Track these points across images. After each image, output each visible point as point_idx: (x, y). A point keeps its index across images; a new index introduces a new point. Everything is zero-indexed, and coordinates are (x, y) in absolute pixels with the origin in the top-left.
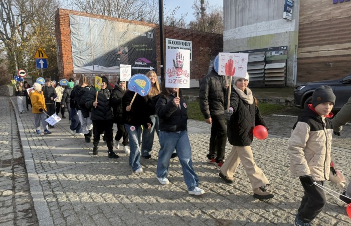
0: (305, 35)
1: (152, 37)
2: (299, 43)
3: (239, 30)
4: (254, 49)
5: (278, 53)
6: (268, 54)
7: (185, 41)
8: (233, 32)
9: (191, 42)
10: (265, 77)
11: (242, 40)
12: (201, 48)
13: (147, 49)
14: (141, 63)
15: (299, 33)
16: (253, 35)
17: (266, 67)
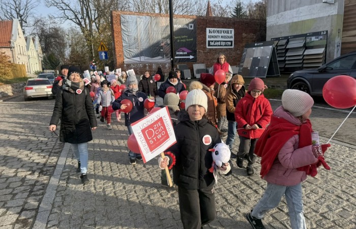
0: (351, 18)
1: (192, 28)
2: (344, 27)
3: (282, 15)
4: (295, 34)
5: (318, 38)
6: (308, 40)
7: (226, 30)
8: (275, 18)
9: (233, 30)
10: (303, 63)
11: (284, 26)
12: (244, 35)
13: (187, 40)
14: (181, 53)
15: (345, 15)
16: (295, 20)
17: (305, 53)
